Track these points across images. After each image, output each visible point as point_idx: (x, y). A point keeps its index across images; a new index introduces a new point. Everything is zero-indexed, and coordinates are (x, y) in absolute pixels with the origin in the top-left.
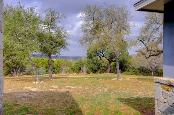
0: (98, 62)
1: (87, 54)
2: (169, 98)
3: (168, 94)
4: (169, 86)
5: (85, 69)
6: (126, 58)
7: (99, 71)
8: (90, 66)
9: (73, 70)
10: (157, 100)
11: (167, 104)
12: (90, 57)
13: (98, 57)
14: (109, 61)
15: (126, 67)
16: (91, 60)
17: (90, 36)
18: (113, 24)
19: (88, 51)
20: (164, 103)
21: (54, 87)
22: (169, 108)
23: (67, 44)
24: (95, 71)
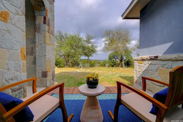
0: (114, 62)
1: (109, 57)
2: (142, 68)
3: (141, 66)
4: (141, 60)
5: (107, 65)
6: (130, 59)
7: (115, 66)
8: (110, 63)
9: (102, 66)
10: (135, 71)
11: (141, 72)
12: (110, 59)
13: (115, 59)
14: (120, 61)
15: (130, 64)
16: (110, 61)
17: (108, 46)
18: (120, 39)
19: (109, 56)
20: (139, 72)
21: (88, 70)
22: (142, 74)
23: (97, 51)
24: (113, 66)
